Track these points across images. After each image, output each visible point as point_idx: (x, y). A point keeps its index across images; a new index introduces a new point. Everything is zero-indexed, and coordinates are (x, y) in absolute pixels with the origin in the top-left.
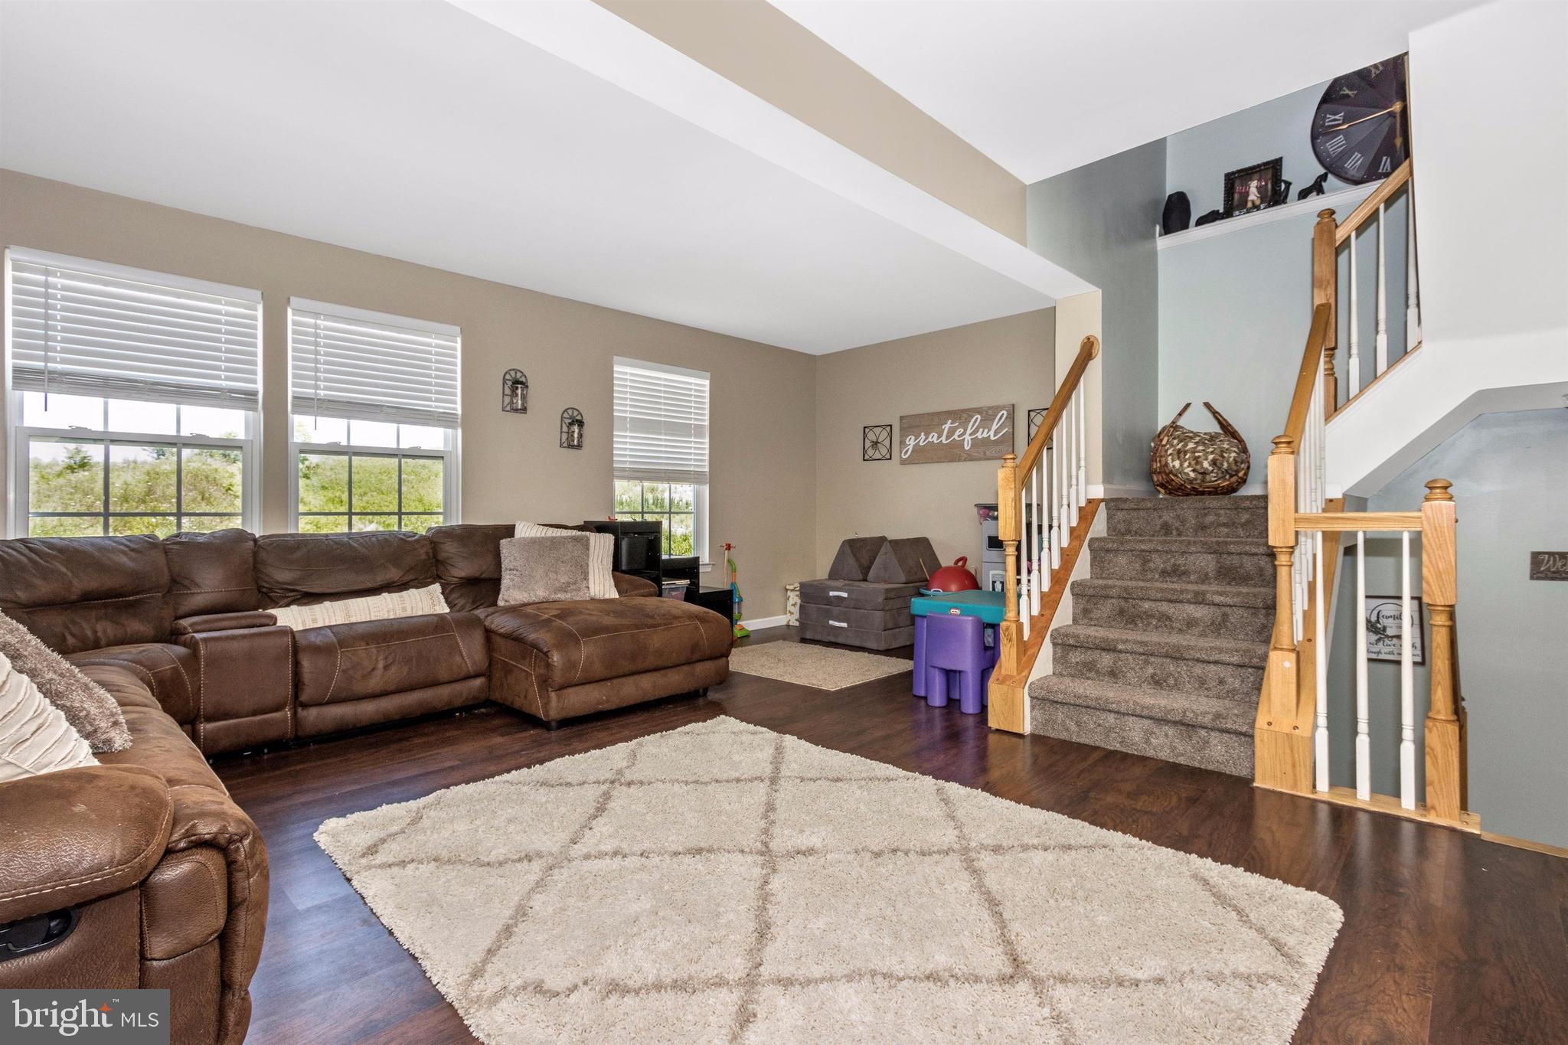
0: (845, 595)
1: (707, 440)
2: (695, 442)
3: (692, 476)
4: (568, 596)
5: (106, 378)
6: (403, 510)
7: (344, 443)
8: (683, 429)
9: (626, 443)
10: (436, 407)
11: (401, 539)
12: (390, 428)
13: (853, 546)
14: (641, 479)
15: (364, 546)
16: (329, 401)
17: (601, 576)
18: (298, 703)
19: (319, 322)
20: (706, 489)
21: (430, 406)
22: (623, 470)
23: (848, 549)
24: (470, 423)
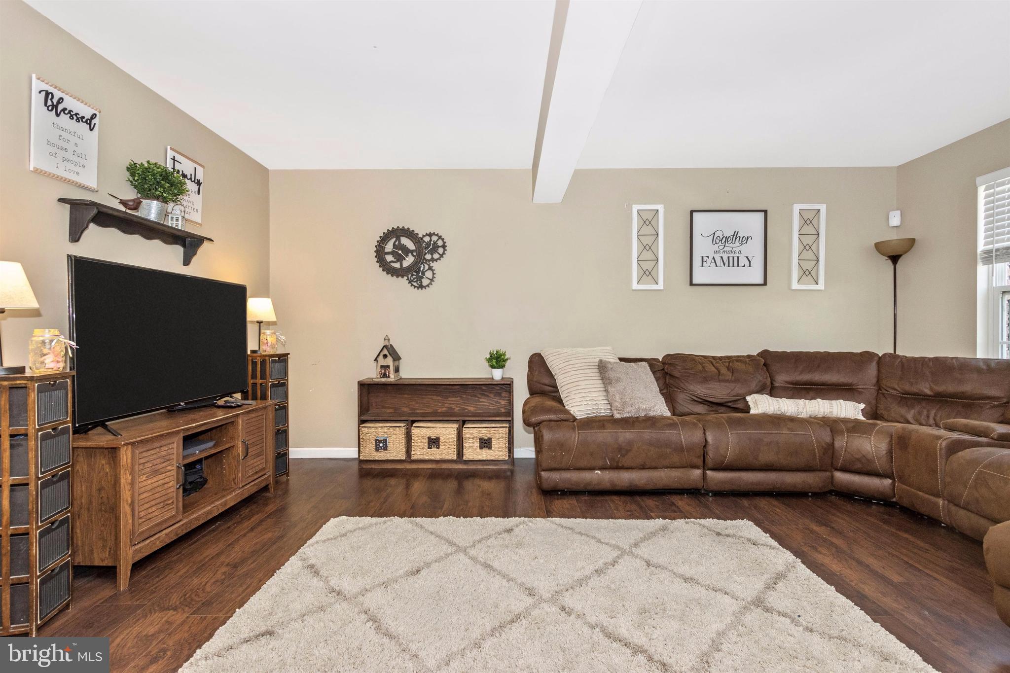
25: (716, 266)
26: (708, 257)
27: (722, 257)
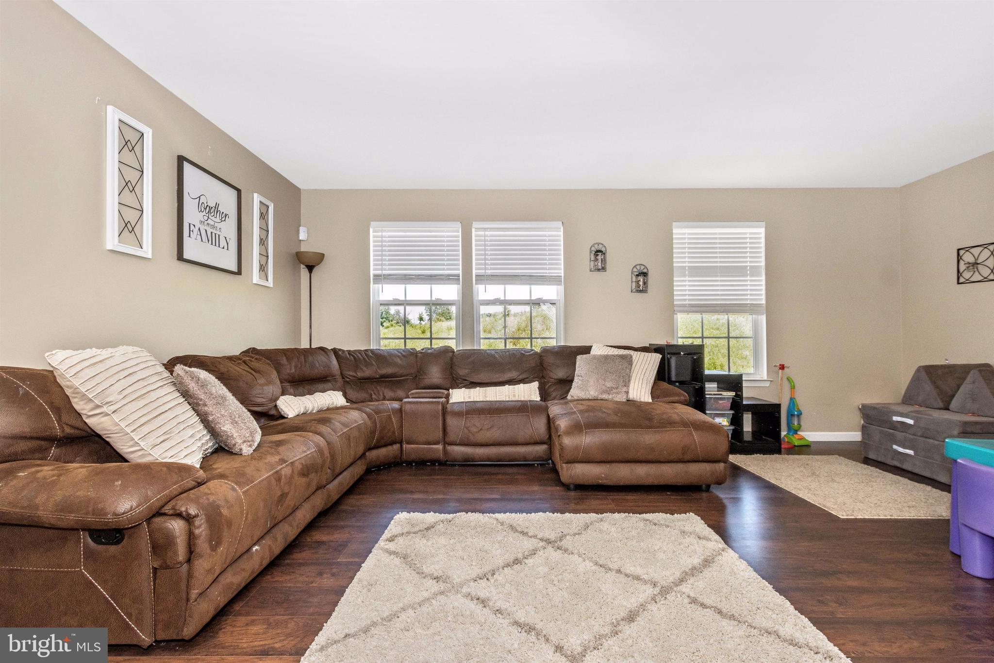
0: (911, 422)
1: (763, 278)
2: (751, 281)
3: (748, 308)
4: (610, 397)
5: (405, 275)
6: (533, 336)
7: (502, 298)
8: (740, 271)
9: (685, 285)
10: (549, 273)
11: (522, 354)
12: (526, 288)
13: (930, 372)
14: (701, 312)
15: (501, 357)
16: (492, 275)
17: (640, 384)
18: (446, 443)
19: (486, 233)
20: (763, 319)
21: (546, 273)
22: (684, 306)
23: (924, 375)
24: (569, 282)
25: (202, 241)
26: (194, 226)
27: (206, 231)
